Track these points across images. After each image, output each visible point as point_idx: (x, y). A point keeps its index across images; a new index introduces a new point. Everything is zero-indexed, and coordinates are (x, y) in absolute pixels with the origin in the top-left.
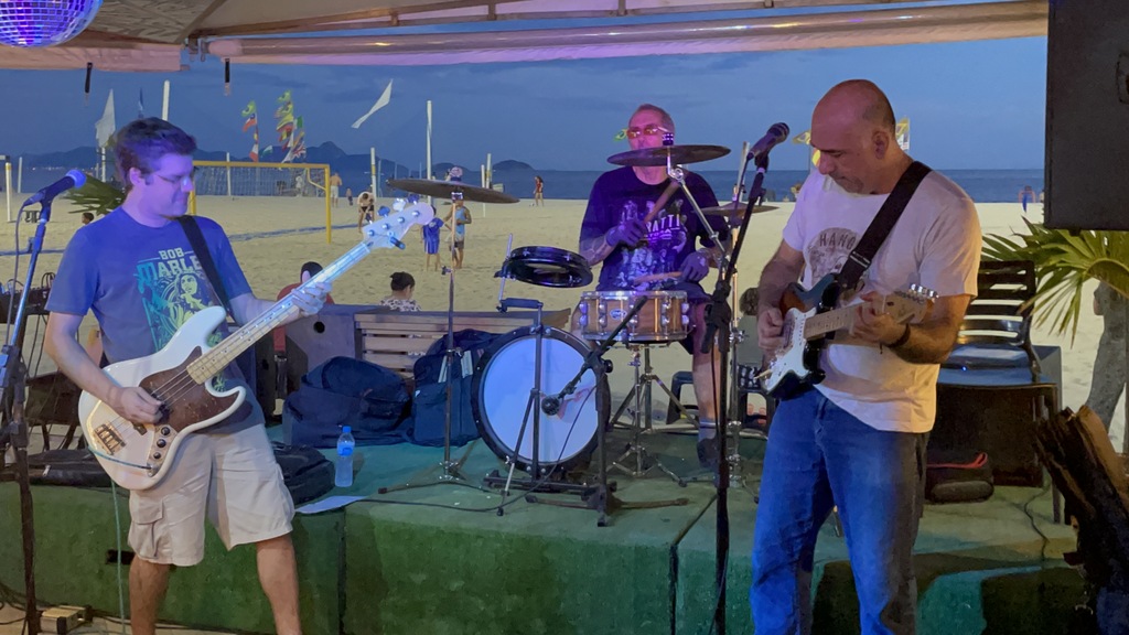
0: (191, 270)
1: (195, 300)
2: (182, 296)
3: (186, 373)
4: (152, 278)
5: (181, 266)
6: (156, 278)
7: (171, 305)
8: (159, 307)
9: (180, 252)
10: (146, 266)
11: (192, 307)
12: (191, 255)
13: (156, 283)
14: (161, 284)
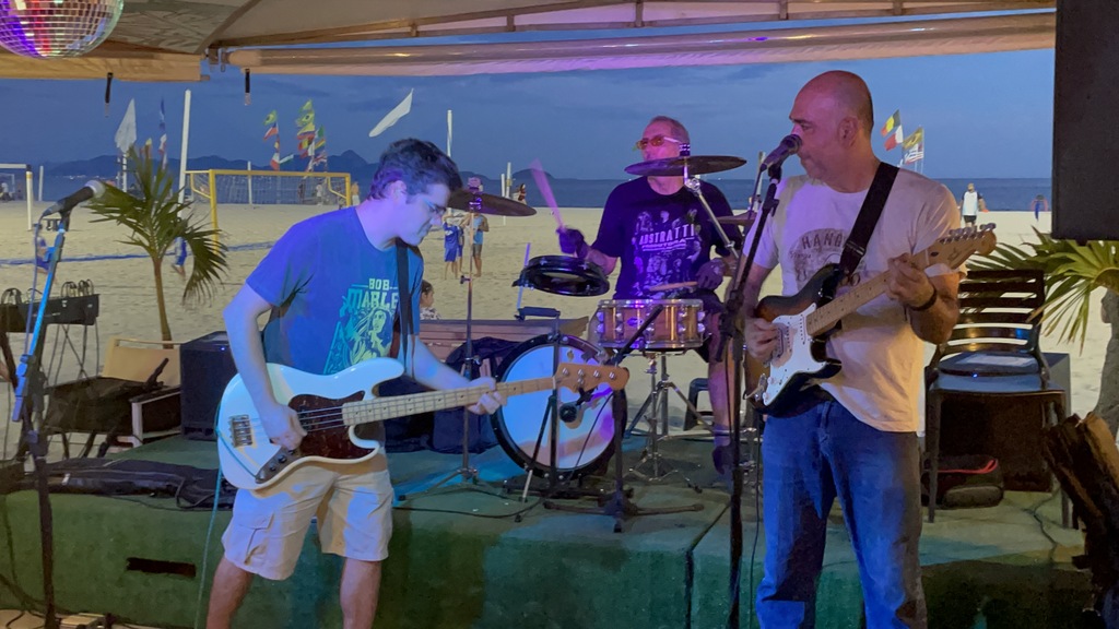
3: (340, 410)
4: (356, 306)
5: (379, 300)
7: (358, 339)
8: (348, 337)
9: (386, 283)
10: (355, 292)
11: (373, 346)
12: (395, 291)
13: (356, 313)
14: (360, 314)
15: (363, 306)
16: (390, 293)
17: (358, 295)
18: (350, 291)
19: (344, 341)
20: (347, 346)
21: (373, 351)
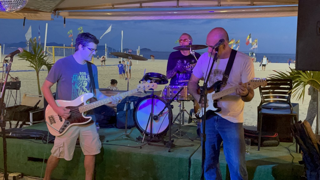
0: (87, 79)
1: (85, 88)
2: (83, 87)
3: (78, 109)
4: (76, 79)
5: (84, 78)
6: (77, 80)
7: (79, 89)
8: (76, 88)
9: (85, 73)
10: (75, 76)
11: (84, 90)
12: (88, 75)
13: (77, 81)
14: (78, 82)
15: (79, 79)
16: (86, 76)
17: (76, 76)
18: (74, 76)
19: (75, 90)
20: (76, 91)
21: (85, 92)
